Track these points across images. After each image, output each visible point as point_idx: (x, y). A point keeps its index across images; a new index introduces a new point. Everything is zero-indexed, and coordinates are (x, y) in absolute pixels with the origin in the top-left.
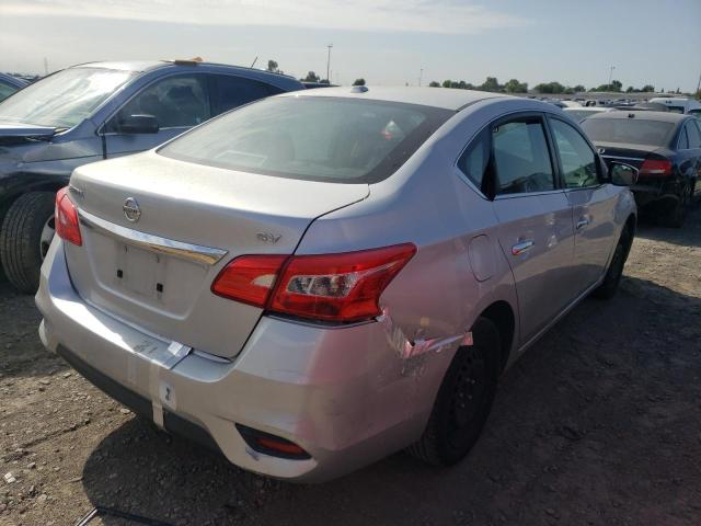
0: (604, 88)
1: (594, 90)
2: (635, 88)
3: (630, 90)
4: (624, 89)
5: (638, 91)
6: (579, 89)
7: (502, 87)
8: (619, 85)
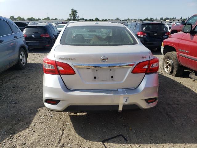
0: (46, 19)
1: (43, 19)
2: (53, 19)
3: (52, 19)
4: (50, 19)
5: (54, 19)
6: (39, 19)
7: (16, 19)
8: (49, 18)
